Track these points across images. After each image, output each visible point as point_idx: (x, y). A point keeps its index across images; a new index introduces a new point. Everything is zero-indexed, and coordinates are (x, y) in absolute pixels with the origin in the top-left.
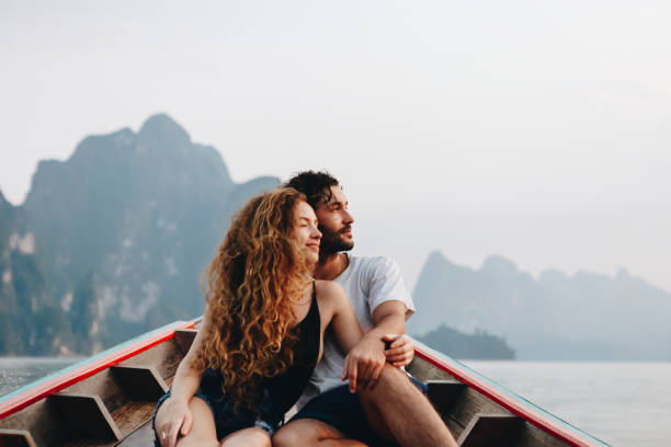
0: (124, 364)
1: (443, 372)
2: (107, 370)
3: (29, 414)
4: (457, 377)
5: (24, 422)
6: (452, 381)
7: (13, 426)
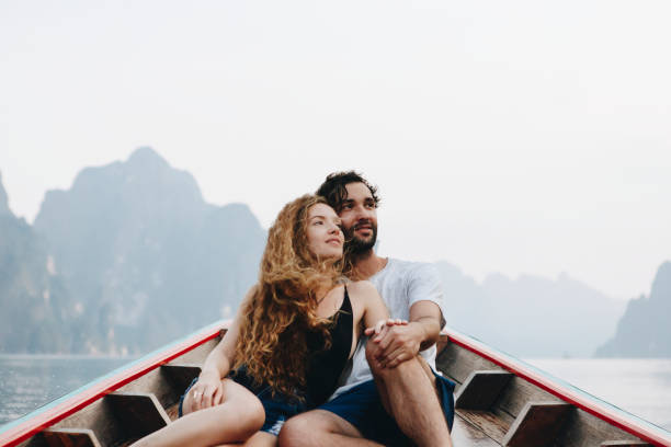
0: (174, 363)
1: (488, 363)
2: (158, 369)
3: (89, 413)
4: (504, 367)
5: (85, 421)
6: (499, 371)
7: (74, 425)
